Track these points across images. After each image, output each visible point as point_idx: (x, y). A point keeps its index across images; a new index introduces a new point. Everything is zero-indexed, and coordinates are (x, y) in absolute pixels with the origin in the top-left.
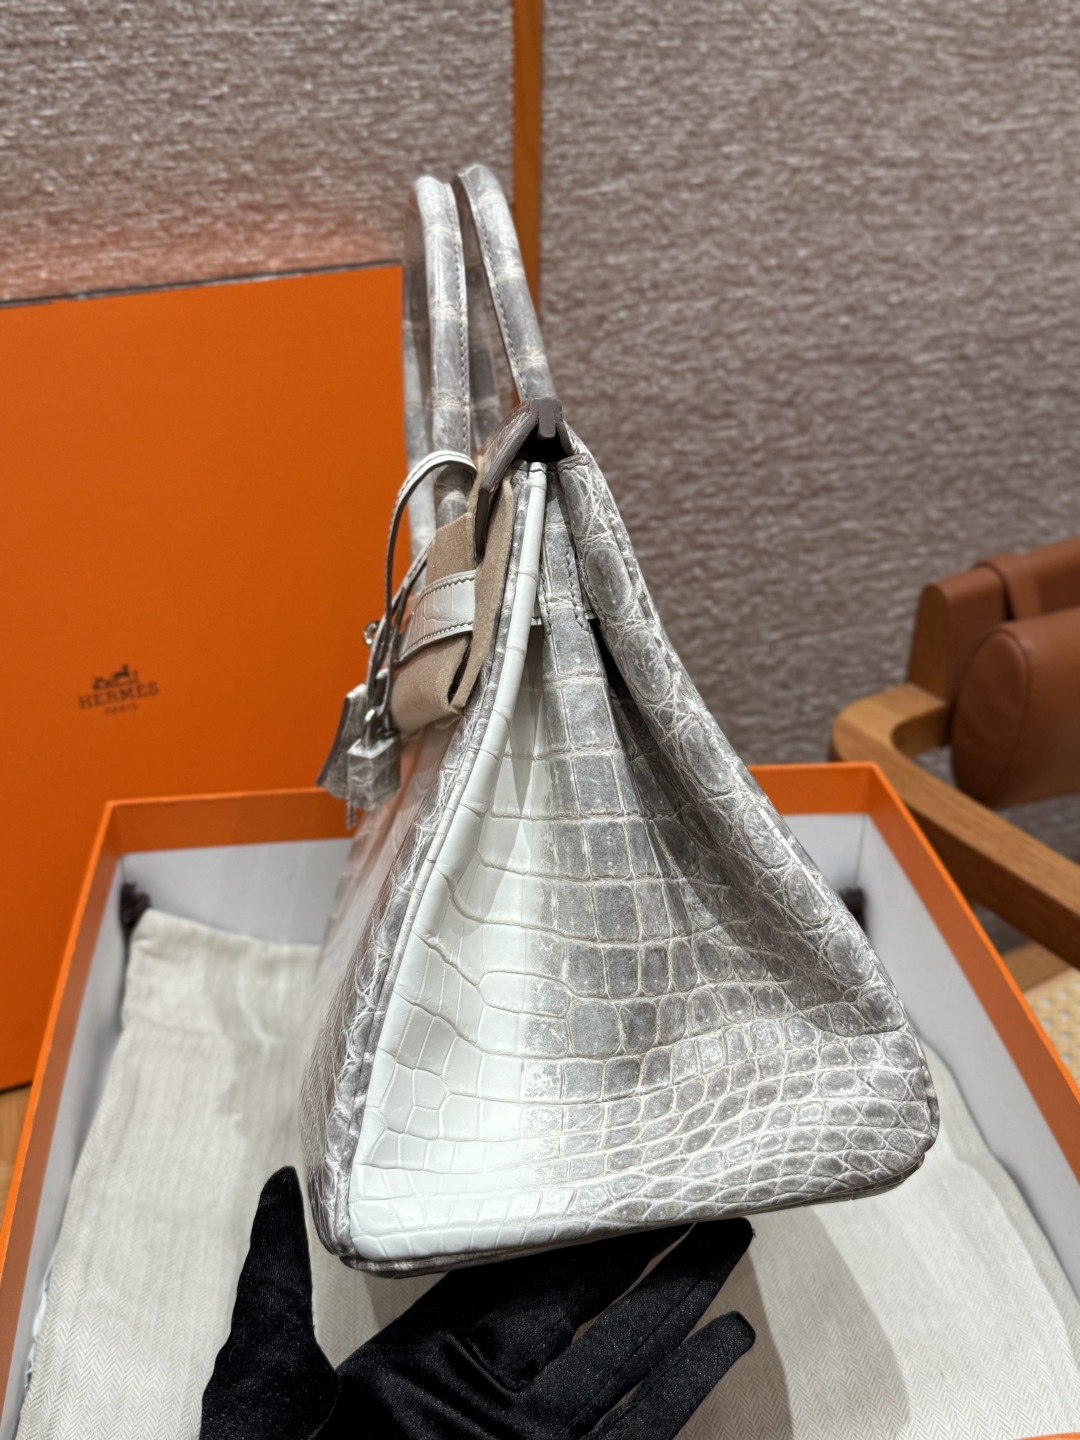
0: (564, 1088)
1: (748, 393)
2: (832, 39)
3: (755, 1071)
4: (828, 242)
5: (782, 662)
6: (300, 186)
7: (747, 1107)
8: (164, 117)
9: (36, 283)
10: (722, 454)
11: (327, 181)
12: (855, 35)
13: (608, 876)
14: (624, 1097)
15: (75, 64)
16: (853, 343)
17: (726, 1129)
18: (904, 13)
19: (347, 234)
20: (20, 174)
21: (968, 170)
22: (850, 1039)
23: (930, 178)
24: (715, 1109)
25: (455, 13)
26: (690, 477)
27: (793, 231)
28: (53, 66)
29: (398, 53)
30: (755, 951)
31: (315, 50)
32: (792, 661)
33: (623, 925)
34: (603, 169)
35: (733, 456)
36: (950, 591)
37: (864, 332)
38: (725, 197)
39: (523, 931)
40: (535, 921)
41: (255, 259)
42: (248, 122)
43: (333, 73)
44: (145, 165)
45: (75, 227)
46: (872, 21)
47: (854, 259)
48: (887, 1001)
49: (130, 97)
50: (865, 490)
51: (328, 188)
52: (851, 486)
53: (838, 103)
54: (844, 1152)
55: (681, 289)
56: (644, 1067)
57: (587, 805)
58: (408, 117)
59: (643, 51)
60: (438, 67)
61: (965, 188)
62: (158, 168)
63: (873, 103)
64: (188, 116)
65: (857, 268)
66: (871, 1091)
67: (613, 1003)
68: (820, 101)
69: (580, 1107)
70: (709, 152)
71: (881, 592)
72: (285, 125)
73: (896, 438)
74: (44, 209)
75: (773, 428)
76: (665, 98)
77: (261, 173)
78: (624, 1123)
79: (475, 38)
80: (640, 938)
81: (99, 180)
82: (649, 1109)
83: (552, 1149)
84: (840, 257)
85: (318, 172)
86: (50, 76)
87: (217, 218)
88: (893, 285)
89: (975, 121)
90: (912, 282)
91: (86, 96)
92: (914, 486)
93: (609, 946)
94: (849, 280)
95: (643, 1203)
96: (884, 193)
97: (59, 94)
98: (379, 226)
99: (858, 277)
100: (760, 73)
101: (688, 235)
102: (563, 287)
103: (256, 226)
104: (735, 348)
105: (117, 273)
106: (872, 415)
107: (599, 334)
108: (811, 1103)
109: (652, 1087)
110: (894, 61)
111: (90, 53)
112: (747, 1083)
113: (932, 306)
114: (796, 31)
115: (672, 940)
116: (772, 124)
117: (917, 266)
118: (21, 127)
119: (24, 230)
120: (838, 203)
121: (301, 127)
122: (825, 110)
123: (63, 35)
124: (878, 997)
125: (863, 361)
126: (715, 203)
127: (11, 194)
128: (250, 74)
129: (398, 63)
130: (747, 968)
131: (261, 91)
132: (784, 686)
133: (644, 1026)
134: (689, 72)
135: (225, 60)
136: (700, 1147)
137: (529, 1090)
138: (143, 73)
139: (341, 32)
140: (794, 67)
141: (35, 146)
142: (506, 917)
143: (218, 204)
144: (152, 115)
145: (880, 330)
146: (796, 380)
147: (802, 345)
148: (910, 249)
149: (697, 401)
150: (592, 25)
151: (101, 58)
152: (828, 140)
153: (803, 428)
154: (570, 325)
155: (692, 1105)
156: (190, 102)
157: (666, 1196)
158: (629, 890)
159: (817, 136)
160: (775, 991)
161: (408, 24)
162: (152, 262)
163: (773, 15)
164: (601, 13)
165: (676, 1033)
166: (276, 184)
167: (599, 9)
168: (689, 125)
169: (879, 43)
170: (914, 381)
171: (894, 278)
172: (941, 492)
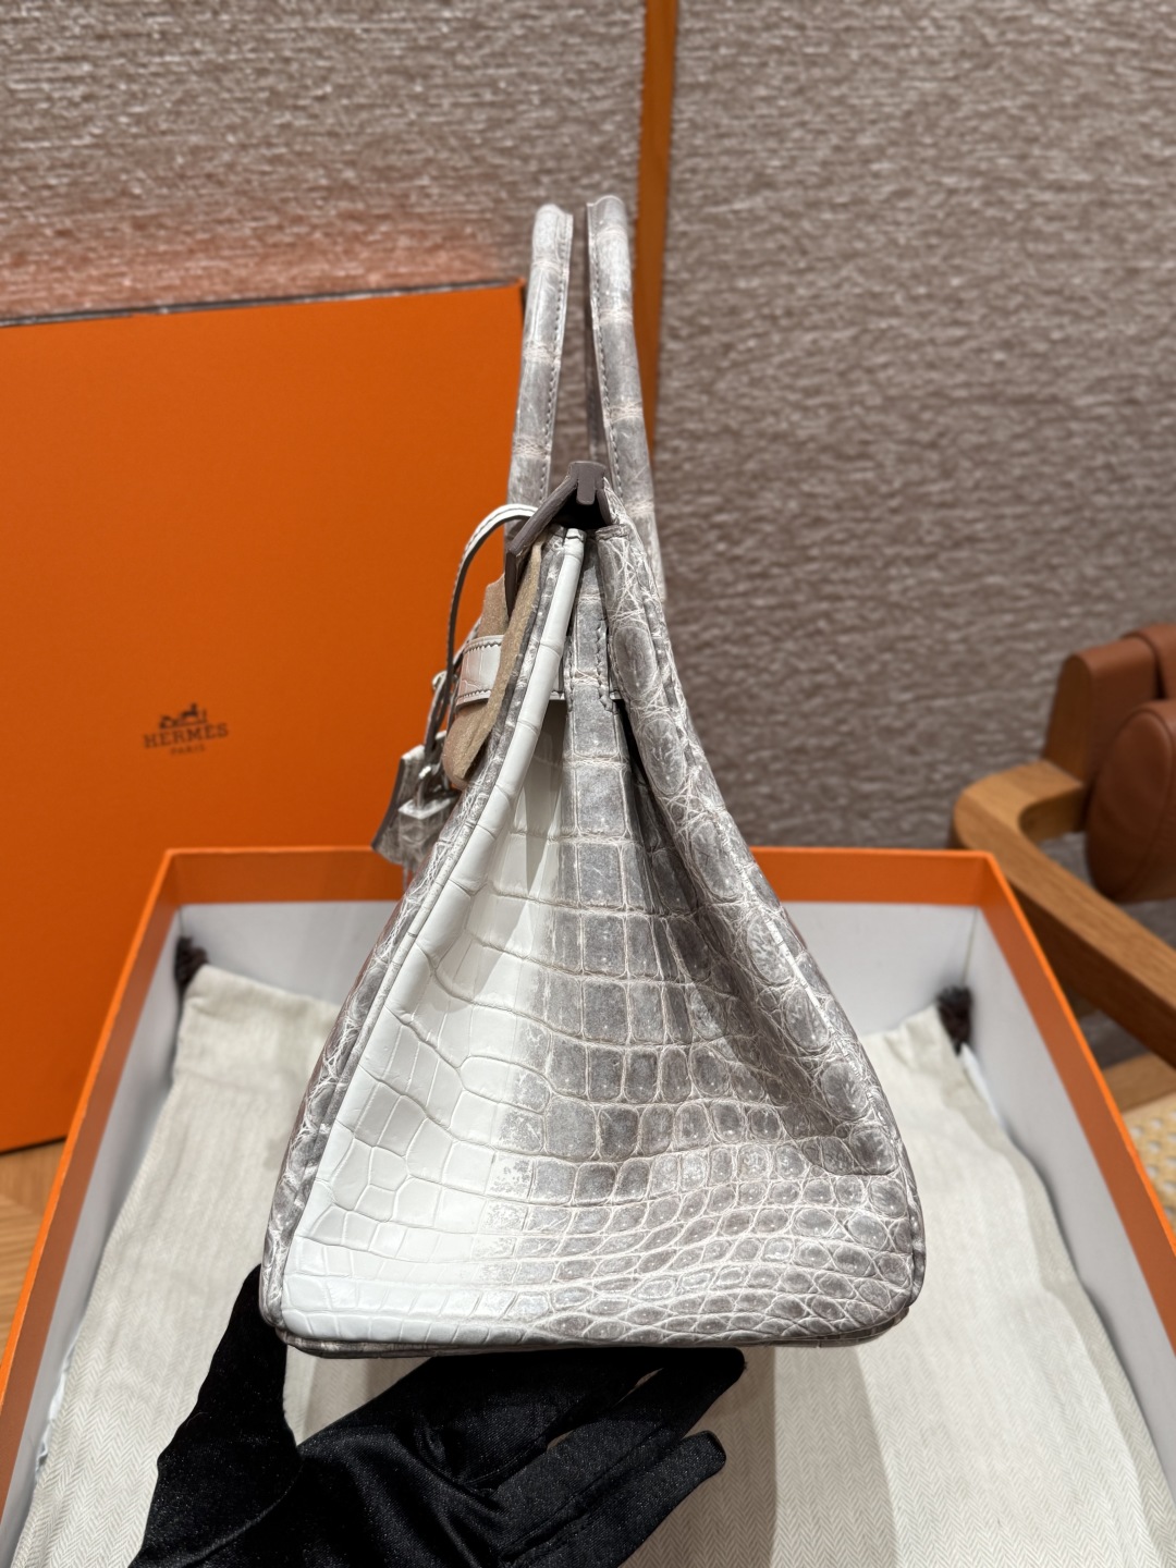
0: (534, 1187)
1: (887, 432)
2: (999, 49)
3: (733, 1197)
4: (984, 271)
5: (911, 725)
6: (406, 196)
7: (715, 1233)
8: (262, 117)
9: (120, 291)
10: (855, 498)
11: (435, 191)
12: (1025, 45)
13: (601, 973)
14: (595, 1204)
15: (168, 58)
16: (1008, 382)
17: (688, 1253)
18: (1082, 22)
19: (454, 248)
20: (105, 175)
21: (1146, 197)
22: (837, 1177)
23: (1103, 204)
24: (683, 1231)
25: (581, 12)
26: (818, 522)
27: (946, 258)
28: (145, 60)
29: (515, 54)
30: (756, 1070)
31: (427, 49)
32: (923, 725)
33: (611, 1026)
34: (737, 185)
35: (868, 501)
36: (1094, 663)
37: (1021, 371)
38: (872, 219)
39: (514, 1017)
40: (526, 1008)
41: (353, 273)
42: (352, 125)
43: (445, 75)
44: (239, 168)
45: (162, 233)
46: (1045, 30)
47: (1014, 290)
48: (880, 1143)
49: (226, 95)
50: (1014, 543)
51: (435, 198)
52: (997, 538)
53: (1003, 119)
54: (808, 1296)
55: (817, 317)
56: (619, 1176)
57: (588, 896)
58: (525, 124)
59: (788, 57)
60: (560, 70)
61: (1142, 216)
62: (252, 172)
63: (1042, 120)
64: (288, 117)
65: (1017, 299)
66: (848, 1235)
67: (593, 1105)
68: (984, 116)
69: (547, 1208)
70: (856, 169)
71: (1027, 654)
72: (391, 130)
73: (1051, 487)
74: (129, 213)
75: (914, 472)
76: (810, 110)
77: (363, 181)
78: (587, 1232)
79: (602, 40)
80: (628, 1041)
81: (190, 183)
82: (617, 1221)
83: (505, 1249)
84: (998, 288)
85: (425, 181)
86: (142, 71)
87: (314, 227)
88: (1056, 320)
89: (1156, 143)
90: (1077, 317)
91: (178, 94)
92: (1069, 541)
93: (594, 1045)
94: (1006, 313)
95: (584, 1318)
96: (1050, 219)
97: (150, 90)
98: (489, 241)
99: (1017, 310)
100: (917, 84)
101: (828, 259)
102: (687, 312)
103: (356, 237)
104: (875, 383)
105: (205, 284)
106: (1025, 461)
107: (725, 364)
108: (781, 1239)
109: (626, 1198)
110: (1069, 76)
111: (185, 47)
112: (723, 1208)
113: (1099, 344)
114: (959, 39)
115: (665, 1048)
116: (928, 140)
117: (1084, 299)
118: (108, 124)
119: (108, 234)
120: (999, 228)
121: (409, 132)
122: (987, 127)
123: (156, 27)
124: (870, 1136)
125: (1018, 401)
126: (860, 224)
127: (96, 196)
128: (356, 73)
129: (517, 65)
130: (745, 1086)
131: (367, 92)
132: (913, 751)
133: (623, 1133)
134: (837, 82)
135: (329, 58)
136: (656, 1268)
137: (496, 1184)
138: (241, 69)
139: (456, 30)
140: (955, 79)
141: (122, 145)
142: (499, 1001)
143: (316, 212)
144: (248, 115)
145: (1039, 368)
146: (942, 420)
147: (950, 382)
148: (1077, 281)
149: (830, 439)
150: (732, 28)
151: (196, 53)
152: (990, 159)
153: (947, 473)
154: (693, 353)
155: (661, 1223)
156: (290, 102)
157: (610, 1315)
158: (621, 989)
159: (978, 155)
160: (771, 1115)
161: (529, 23)
162: (243, 273)
163: (934, 21)
164: (743, 15)
165: (660, 1145)
166: (379, 193)
167: (739, 11)
168: (835, 140)
169: (1052, 54)
170: (1075, 426)
171: (1058, 312)
172: (1100, 548)
